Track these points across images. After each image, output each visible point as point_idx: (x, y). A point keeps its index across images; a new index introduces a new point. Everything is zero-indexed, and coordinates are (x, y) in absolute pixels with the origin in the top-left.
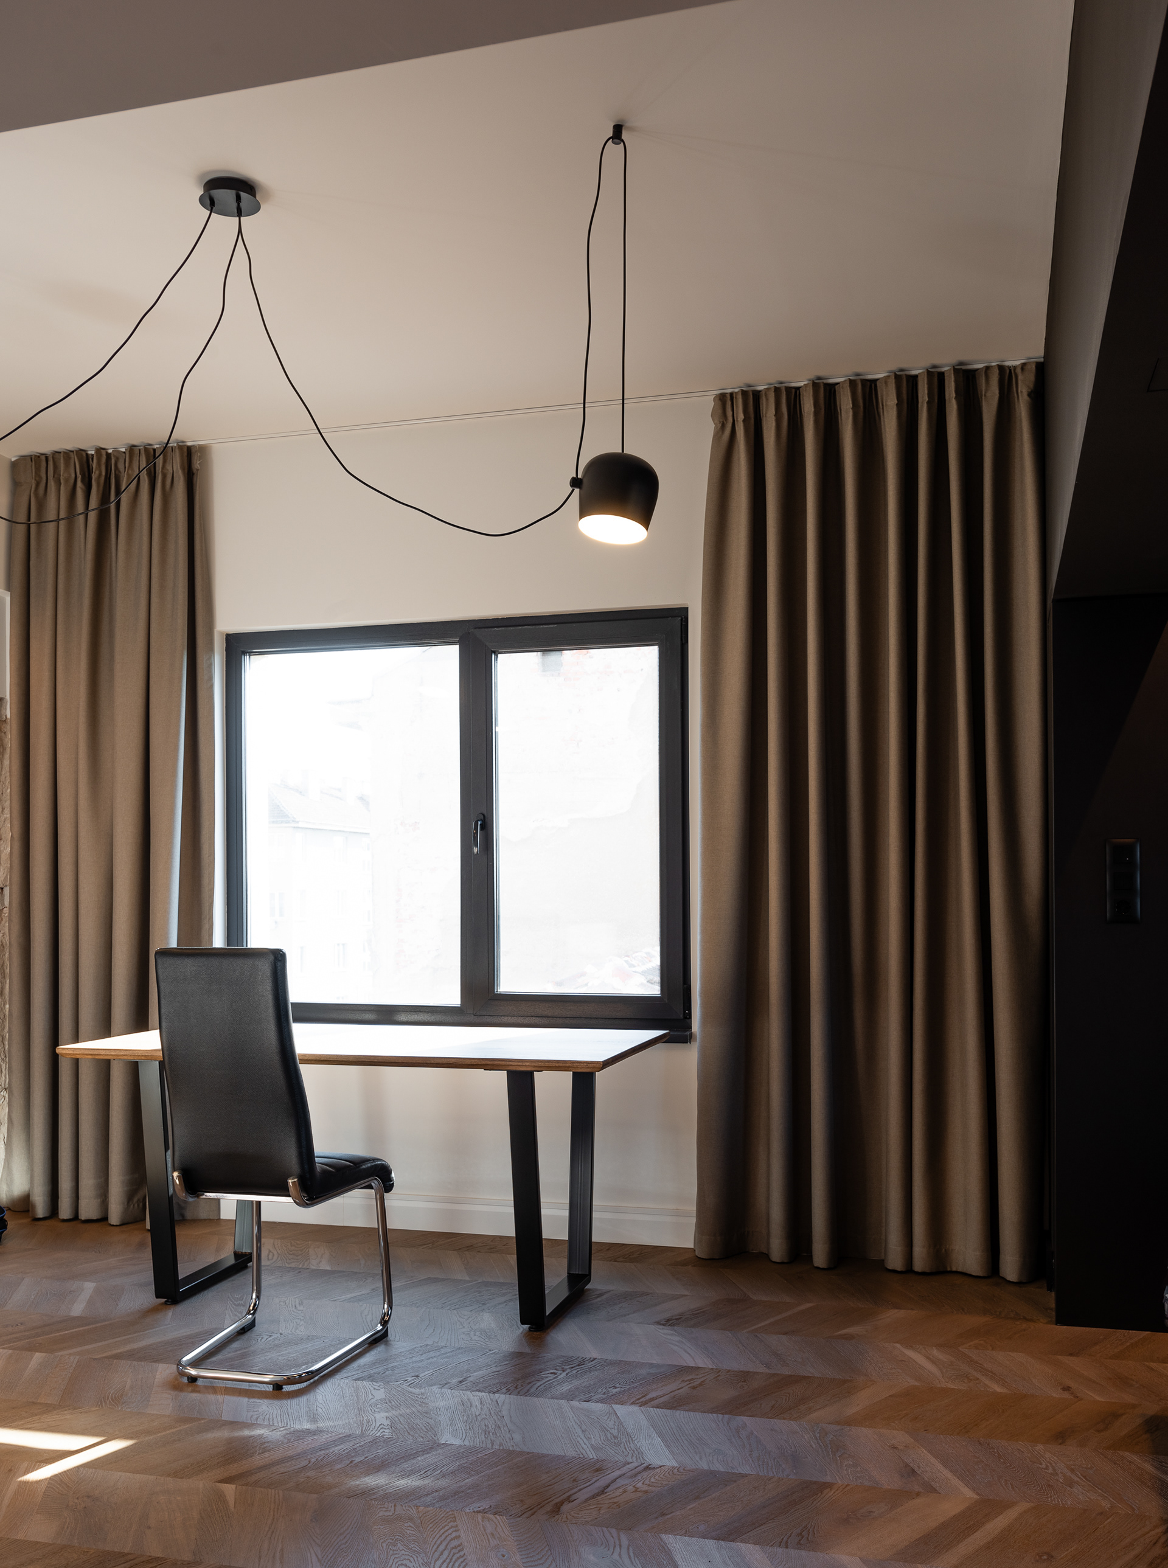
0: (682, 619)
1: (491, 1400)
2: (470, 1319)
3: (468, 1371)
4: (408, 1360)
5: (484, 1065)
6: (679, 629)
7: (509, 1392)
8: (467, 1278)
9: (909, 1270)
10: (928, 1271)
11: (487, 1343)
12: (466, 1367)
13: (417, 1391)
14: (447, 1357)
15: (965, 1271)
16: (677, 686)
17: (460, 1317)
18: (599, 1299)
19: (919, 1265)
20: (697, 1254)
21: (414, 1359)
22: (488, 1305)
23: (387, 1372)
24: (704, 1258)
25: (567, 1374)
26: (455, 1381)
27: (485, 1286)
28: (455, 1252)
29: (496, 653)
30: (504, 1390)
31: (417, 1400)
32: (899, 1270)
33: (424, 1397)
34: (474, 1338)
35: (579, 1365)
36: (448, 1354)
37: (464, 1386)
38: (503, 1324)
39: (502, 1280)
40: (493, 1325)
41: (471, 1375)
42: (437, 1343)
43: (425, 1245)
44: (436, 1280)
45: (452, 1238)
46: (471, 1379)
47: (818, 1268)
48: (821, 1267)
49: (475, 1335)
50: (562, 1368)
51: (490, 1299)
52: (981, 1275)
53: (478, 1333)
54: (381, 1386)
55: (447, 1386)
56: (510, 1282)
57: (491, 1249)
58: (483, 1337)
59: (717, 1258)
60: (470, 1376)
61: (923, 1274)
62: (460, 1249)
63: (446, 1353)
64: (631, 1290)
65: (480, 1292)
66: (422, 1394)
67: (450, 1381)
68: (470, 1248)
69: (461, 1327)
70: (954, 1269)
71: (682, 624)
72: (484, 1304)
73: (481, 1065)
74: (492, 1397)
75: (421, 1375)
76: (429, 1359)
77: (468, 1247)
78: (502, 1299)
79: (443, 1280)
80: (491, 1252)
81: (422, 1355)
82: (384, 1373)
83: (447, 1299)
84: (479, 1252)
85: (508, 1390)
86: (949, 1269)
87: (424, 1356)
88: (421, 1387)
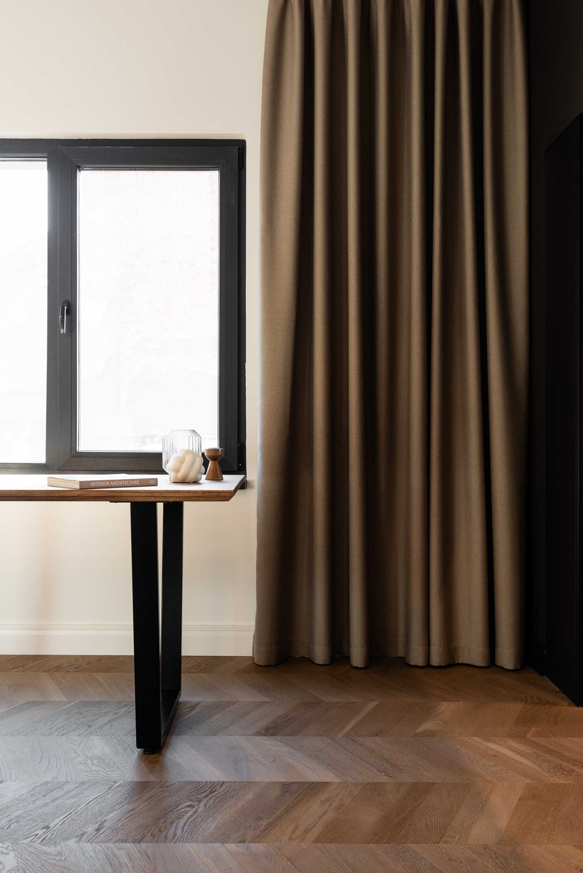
0: (239, 148)
1: (140, 852)
2: (82, 745)
3: (101, 813)
4: (31, 805)
5: (111, 497)
6: (237, 156)
7: (155, 839)
8: (64, 699)
9: (428, 665)
10: (443, 665)
11: (110, 773)
12: (97, 807)
13: (52, 850)
14: (72, 797)
15: (469, 663)
16: (234, 202)
17: (71, 743)
18: (194, 712)
19: (436, 660)
20: (256, 662)
21: (37, 802)
22: (94, 727)
23: (12, 826)
24: (262, 665)
25: (205, 805)
26: (90, 829)
27: (84, 706)
28: (46, 673)
29: (79, 168)
30: (148, 837)
31: (55, 865)
32: (421, 665)
33: (63, 859)
34: (94, 768)
35: (211, 792)
36: (73, 792)
37: (102, 836)
38: (116, 748)
39: (98, 699)
40: (107, 750)
41: (106, 818)
42: (57, 778)
43: (16, 668)
44: (35, 704)
45: (40, 660)
46: (107, 824)
47: (356, 668)
48: (359, 667)
49: (93, 764)
50: (197, 798)
51: (93, 720)
52: (484, 666)
53: (95, 762)
54: (10, 848)
55: (84, 838)
56: (106, 700)
57: (77, 668)
58: (102, 766)
59: (273, 664)
60: (105, 821)
61: (440, 667)
62: (49, 670)
63: (70, 791)
64: (217, 700)
65: (82, 713)
66: (60, 854)
67: (85, 830)
68: (58, 668)
69: (76, 755)
70: (460, 662)
71: (239, 152)
72: (90, 726)
73: (108, 497)
74: (139, 849)
75: (52, 825)
76: (53, 801)
77: (56, 667)
78: (106, 719)
79: (43, 703)
80: (78, 671)
81: (45, 796)
82: (9, 827)
83: (52, 723)
84: (67, 672)
85: (153, 836)
86: (456, 662)
87: (47, 797)
88: (55, 844)
